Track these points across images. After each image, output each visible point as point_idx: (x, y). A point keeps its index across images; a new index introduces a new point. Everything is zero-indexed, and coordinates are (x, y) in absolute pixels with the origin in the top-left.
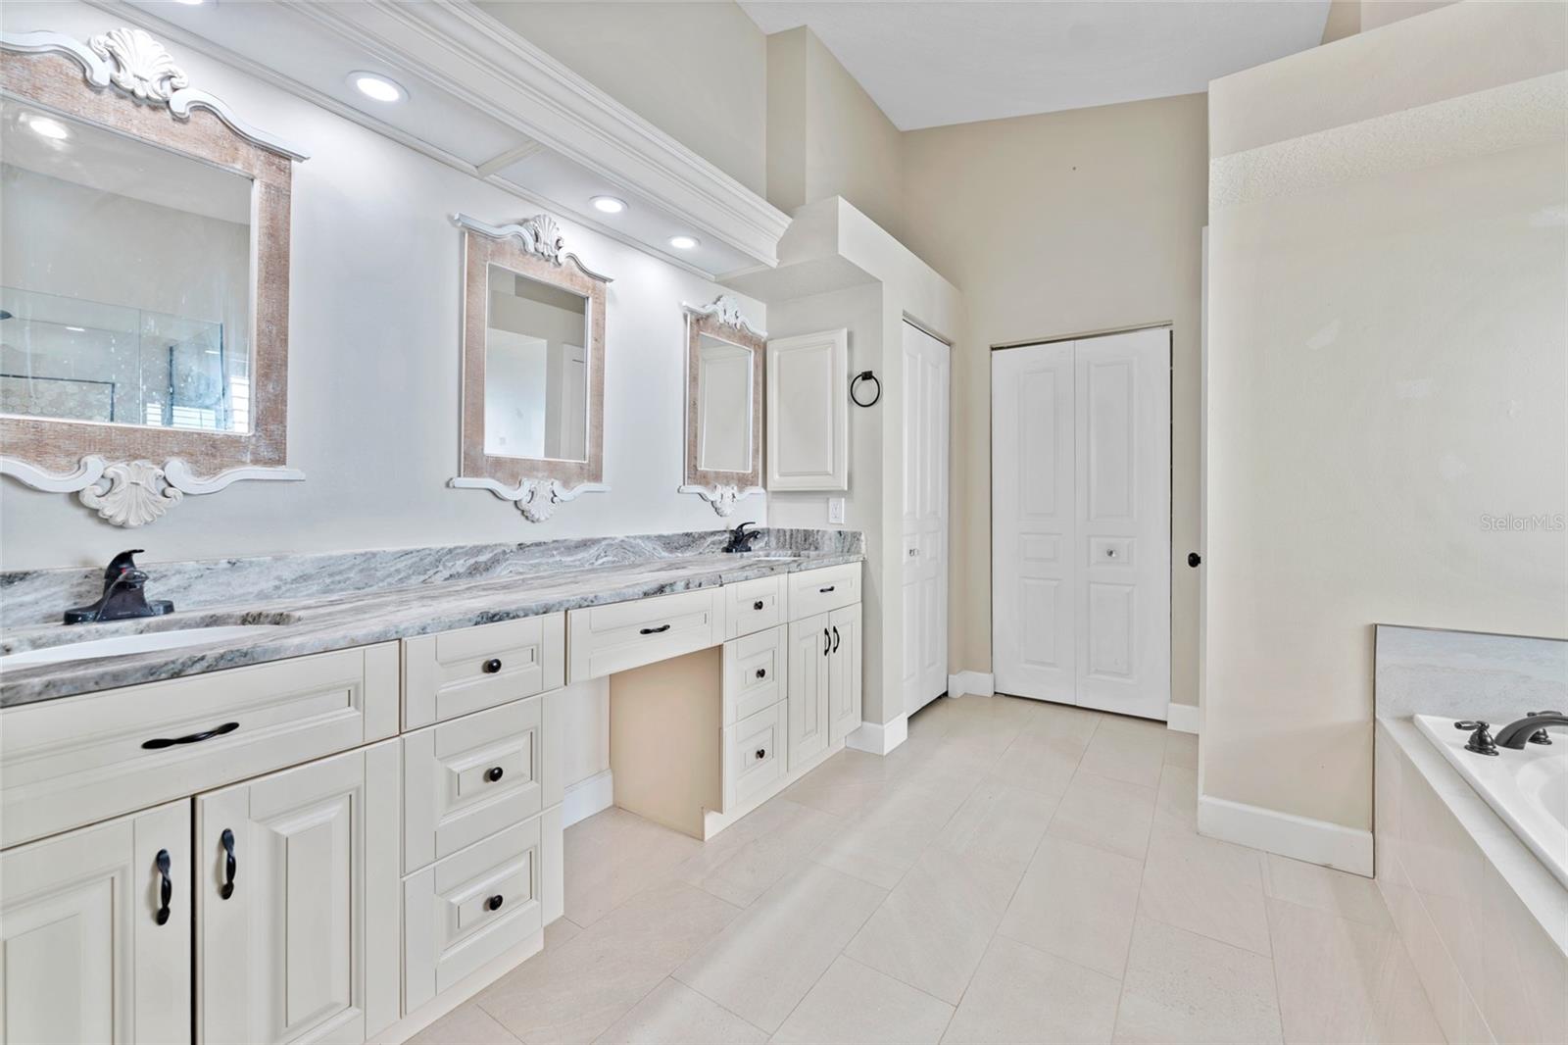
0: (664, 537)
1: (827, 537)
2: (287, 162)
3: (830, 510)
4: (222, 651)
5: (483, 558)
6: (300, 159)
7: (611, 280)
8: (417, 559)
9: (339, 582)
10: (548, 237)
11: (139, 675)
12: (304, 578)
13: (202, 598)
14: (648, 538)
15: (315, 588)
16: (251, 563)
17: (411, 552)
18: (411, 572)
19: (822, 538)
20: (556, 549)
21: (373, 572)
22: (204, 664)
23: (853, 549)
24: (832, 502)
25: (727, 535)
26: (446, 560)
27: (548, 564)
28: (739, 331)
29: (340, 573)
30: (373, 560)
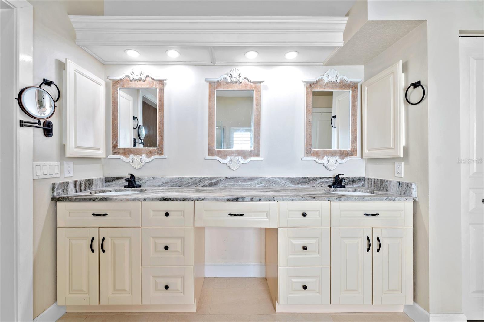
0: (291, 178)
1: (392, 184)
2: (163, 82)
3: (395, 168)
4: (102, 197)
5: (213, 181)
6: (165, 80)
7: (263, 82)
8: (194, 180)
9: (175, 184)
10: (235, 75)
11: (88, 199)
12: (167, 183)
13: (149, 185)
14: (282, 178)
15: (170, 185)
16: (157, 178)
17: (193, 178)
18: (192, 183)
19: (389, 185)
20: (240, 180)
21: (183, 182)
22: (98, 199)
23: (407, 193)
24: (397, 164)
25: (333, 179)
26: (202, 181)
27: (236, 185)
28: (340, 83)
29: (175, 182)
30: (183, 179)
